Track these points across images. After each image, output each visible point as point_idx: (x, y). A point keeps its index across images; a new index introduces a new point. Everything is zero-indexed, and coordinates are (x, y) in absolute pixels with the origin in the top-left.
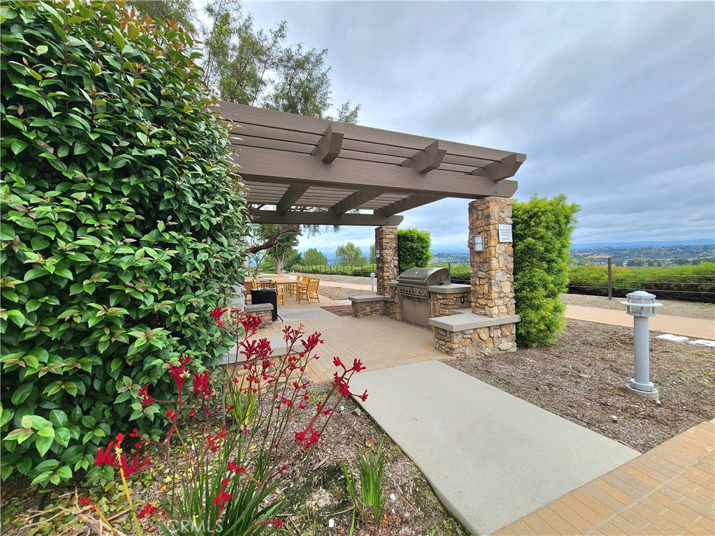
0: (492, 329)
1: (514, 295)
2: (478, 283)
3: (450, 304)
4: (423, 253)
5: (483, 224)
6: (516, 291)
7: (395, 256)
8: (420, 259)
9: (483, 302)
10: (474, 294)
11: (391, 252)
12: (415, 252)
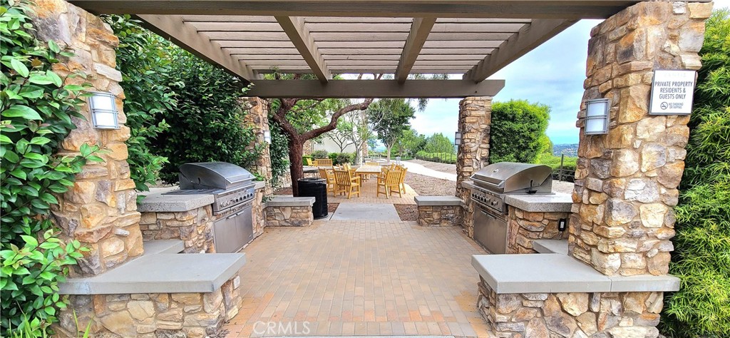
0: (598, 297)
1: (672, 233)
2: (585, 201)
3: (534, 229)
4: (530, 139)
5: (615, 73)
6: (677, 227)
7: (483, 143)
8: (524, 149)
9: (589, 239)
10: (576, 221)
11: (479, 137)
12: (517, 137)
